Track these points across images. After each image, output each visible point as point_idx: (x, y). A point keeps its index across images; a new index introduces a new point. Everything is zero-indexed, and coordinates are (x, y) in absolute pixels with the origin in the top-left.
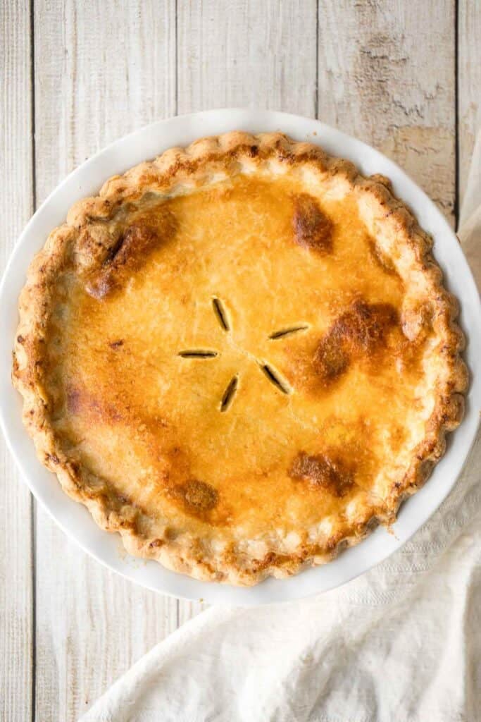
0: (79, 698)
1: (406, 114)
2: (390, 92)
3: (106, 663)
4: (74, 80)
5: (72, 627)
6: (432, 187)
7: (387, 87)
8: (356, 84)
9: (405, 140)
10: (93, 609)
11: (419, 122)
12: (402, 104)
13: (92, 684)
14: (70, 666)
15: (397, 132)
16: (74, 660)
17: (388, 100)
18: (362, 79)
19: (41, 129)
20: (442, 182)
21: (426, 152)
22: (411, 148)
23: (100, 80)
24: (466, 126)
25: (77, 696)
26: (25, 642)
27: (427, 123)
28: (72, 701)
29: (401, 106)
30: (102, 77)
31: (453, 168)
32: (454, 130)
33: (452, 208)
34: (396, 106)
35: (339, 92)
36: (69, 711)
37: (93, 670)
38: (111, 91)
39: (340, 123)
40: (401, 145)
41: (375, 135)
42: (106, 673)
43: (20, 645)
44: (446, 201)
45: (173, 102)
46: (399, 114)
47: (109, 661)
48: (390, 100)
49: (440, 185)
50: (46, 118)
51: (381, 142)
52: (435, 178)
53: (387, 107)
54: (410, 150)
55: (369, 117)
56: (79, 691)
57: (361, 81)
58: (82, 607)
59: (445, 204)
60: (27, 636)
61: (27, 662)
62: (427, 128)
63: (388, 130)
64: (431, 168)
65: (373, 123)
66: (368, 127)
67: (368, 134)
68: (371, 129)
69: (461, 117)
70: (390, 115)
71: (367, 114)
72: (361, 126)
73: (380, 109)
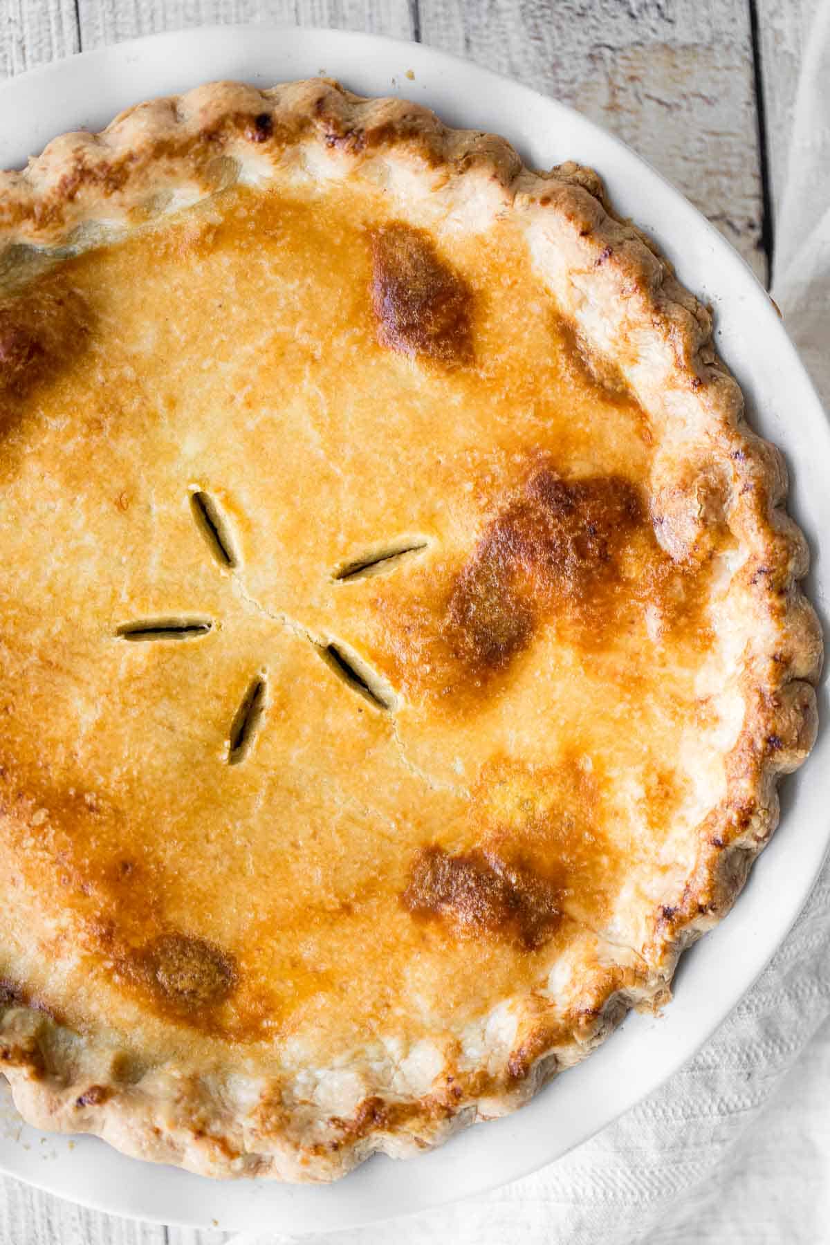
1: (632, 16)
6: (704, 188)
9: (632, 78)
11: (664, 33)
15: (613, 61)
20: (729, 174)
21: (684, 104)
22: (648, 97)
24: (778, 36)
27: (683, 34)
31: (753, 138)
32: (748, 44)
33: (757, 234)
39: (475, 49)
41: (559, 71)
44: (742, 218)
45: (69, 25)
46: (615, 17)
49: (725, 181)
51: (576, 86)
52: (711, 165)
54: (647, 102)
55: (543, 30)
59: (739, 224)
62: (685, 47)
63: (591, 57)
64: (701, 140)
65: (553, 44)
66: (543, 54)
67: (544, 71)
68: (550, 58)
69: (762, 14)
70: (593, 22)
71: (539, 21)
72: (525, 52)
73: (568, 8)
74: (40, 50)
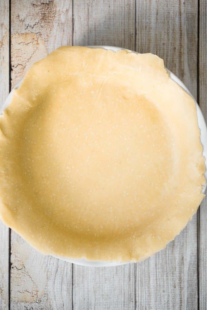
13: (173, 56)
14: (182, 64)
16: (181, 67)
19: (195, 300)
25: (179, 51)
26: (202, 75)
28: (182, 49)
36: (183, 45)
37: (172, 62)
40: (35, 294)
43: (204, 74)
50: (193, 305)
56: (179, 53)
60: (201, 78)
61: (201, 66)
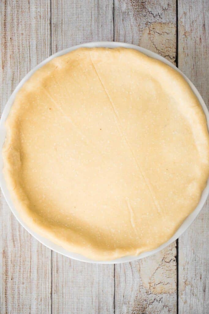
0: (9, 277)
1: (154, 17)
2: (147, 7)
3: (20, 262)
4: (5, 4)
5: (5, 246)
6: (166, 50)
7: (145, 5)
8: (131, 4)
9: (153, 28)
10: (15, 238)
11: (160, 20)
12: (152, 13)
13: (14, 271)
14: (4, 263)
15: (150, 25)
16: (6, 261)
17: (146, 11)
18: (134, 1)
20: (170, 47)
21: (163, 34)
23: (17, 4)
24: (182, 22)
25: (8, 276)
27: (164, 21)
28: (5, 279)
29: (151, 13)
30: (18, 2)
31: (175, 41)
32: (176, 23)
33: (175, 59)
34: (149, 13)
35: (124, 7)
36: (4, 283)
37: (14, 265)
38: (22, 9)
39: (124, 21)
40: (152, 30)
41: (140, 26)
42: (20, 267)
44: (172, 56)
45: (49, 13)
46: (151, 17)
47: (21, 261)
48: (147, 10)
49: (170, 49)
51: (143, 29)
52: (167, 46)
53: (146, 14)
54: (156, 33)
55: (137, 19)
56: (8, 274)
57: (134, 3)
58: (10, 238)
59: (171, 57)
62: (164, 23)
63: (146, 24)
64: (166, 41)
65: (139, 21)
66: (137, 23)
67: (137, 26)
68: (138, 24)
69: (179, 18)
70: (147, 17)
71: (137, 17)
72: (134, 22)
73: (142, 15)
74: (44, 18)
